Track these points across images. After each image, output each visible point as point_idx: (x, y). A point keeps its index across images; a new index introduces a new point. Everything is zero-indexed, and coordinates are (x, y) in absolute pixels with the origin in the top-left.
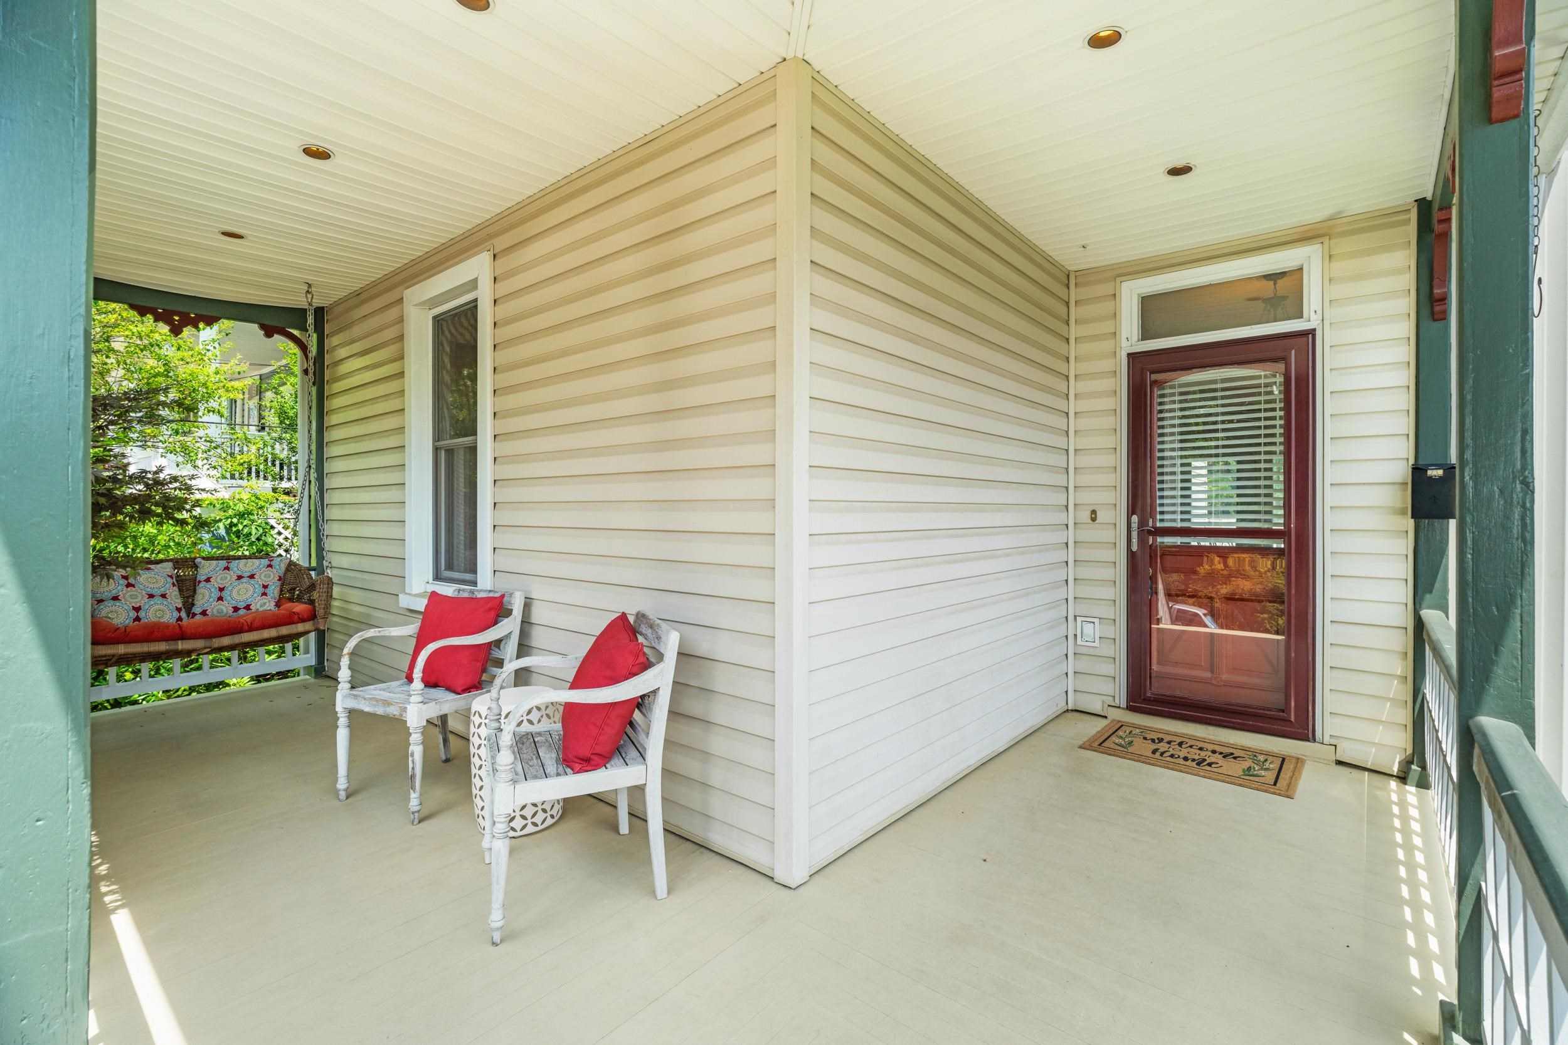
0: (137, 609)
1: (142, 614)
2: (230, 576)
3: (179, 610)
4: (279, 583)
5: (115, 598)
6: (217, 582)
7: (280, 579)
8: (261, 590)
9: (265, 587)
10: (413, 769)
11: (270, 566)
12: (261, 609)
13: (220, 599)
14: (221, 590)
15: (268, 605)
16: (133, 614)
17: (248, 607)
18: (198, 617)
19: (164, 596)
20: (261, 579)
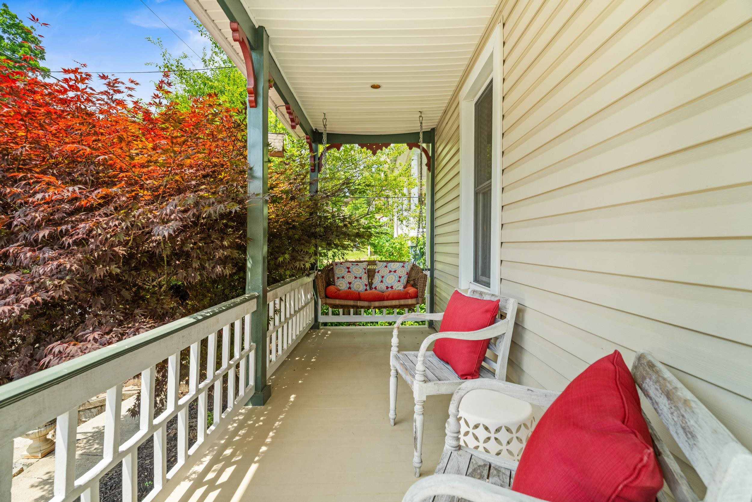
0: (350, 283)
1: (351, 286)
2: (387, 270)
3: (366, 285)
4: (407, 276)
5: (343, 277)
6: (381, 273)
7: (407, 274)
8: (398, 279)
9: (400, 277)
10: (415, 432)
11: (403, 267)
12: (397, 289)
13: (382, 282)
14: (383, 277)
15: (399, 287)
16: (348, 285)
17: (392, 287)
18: (374, 290)
19: (360, 278)
20: (399, 273)
